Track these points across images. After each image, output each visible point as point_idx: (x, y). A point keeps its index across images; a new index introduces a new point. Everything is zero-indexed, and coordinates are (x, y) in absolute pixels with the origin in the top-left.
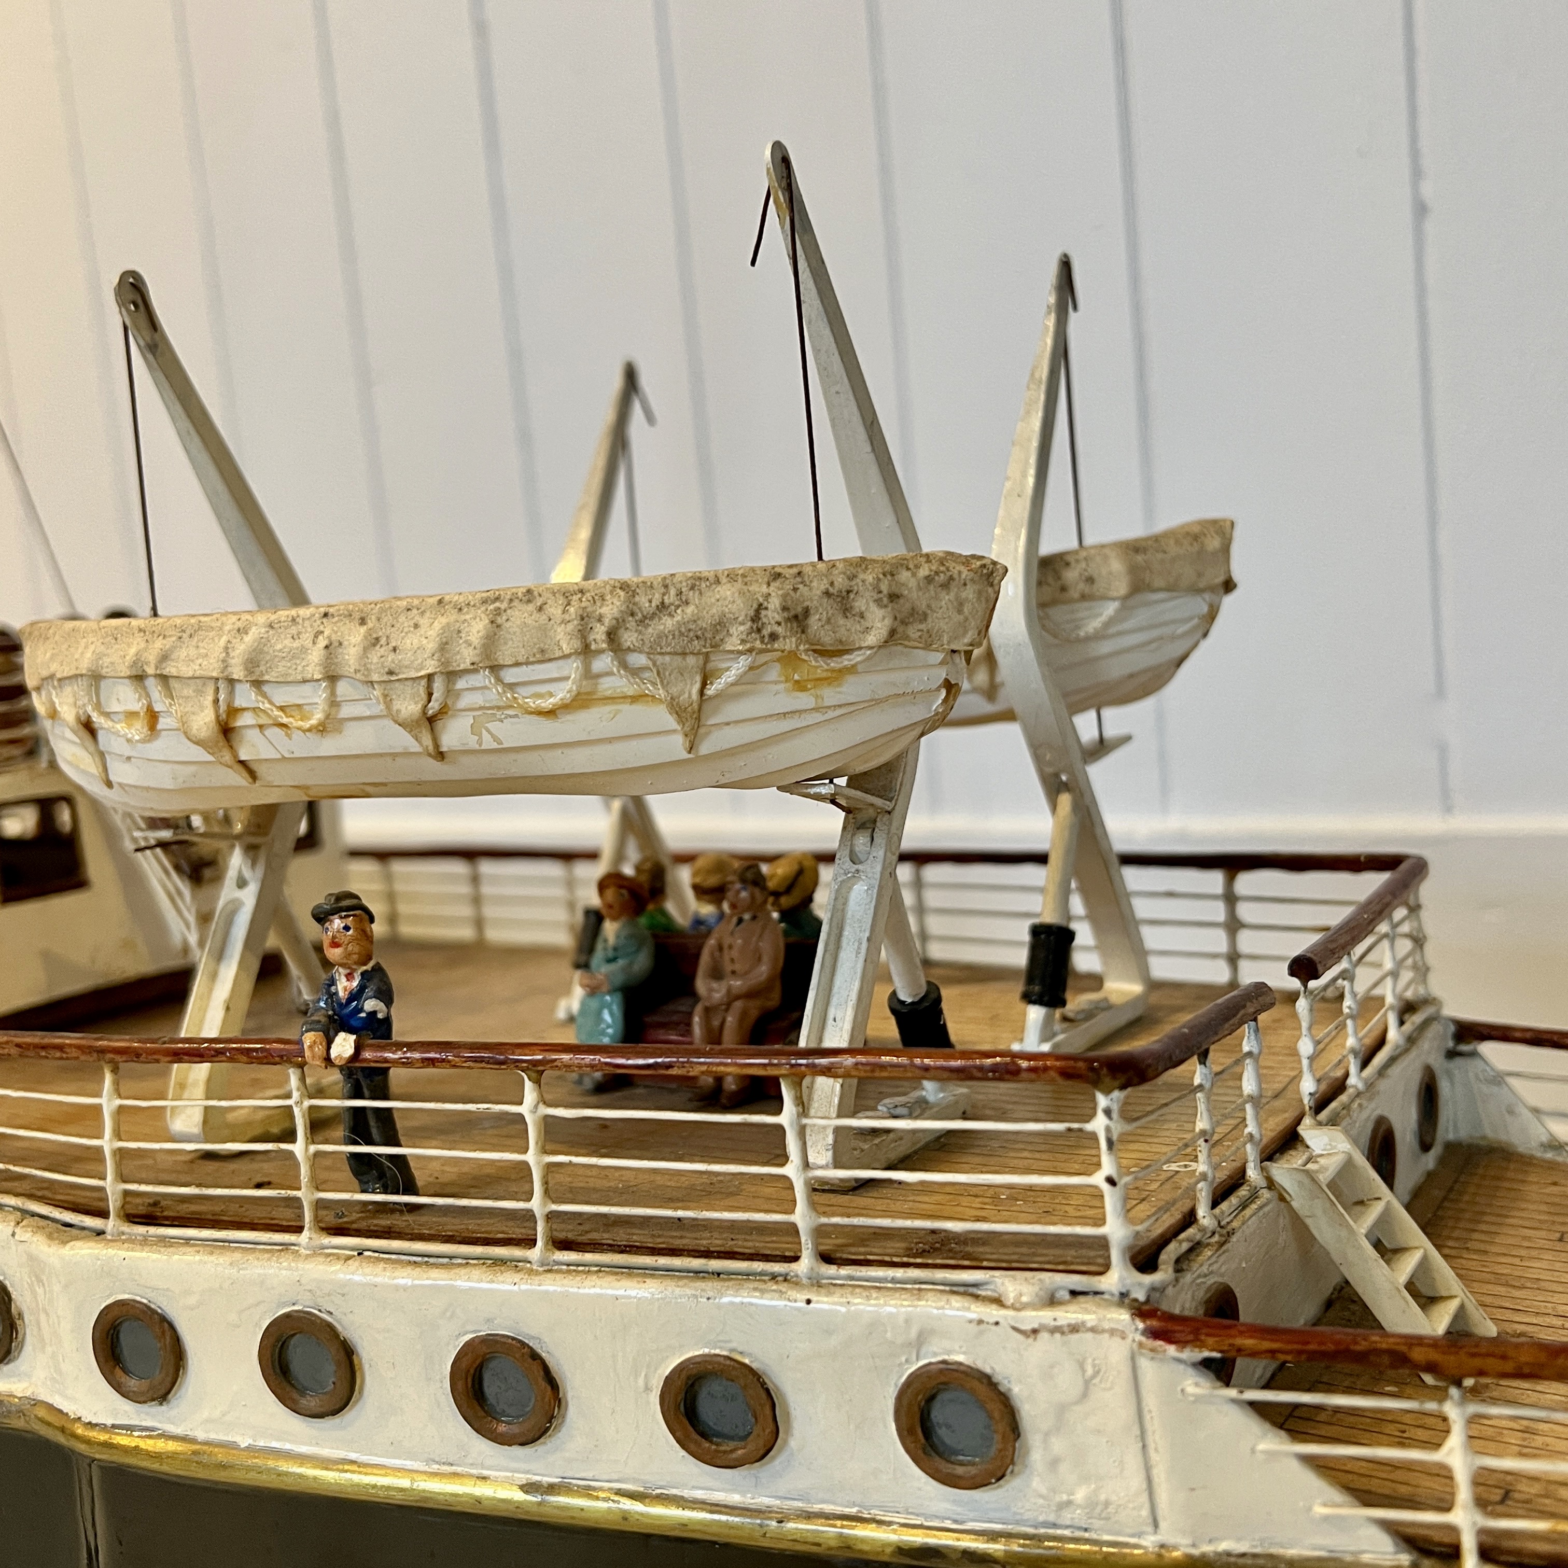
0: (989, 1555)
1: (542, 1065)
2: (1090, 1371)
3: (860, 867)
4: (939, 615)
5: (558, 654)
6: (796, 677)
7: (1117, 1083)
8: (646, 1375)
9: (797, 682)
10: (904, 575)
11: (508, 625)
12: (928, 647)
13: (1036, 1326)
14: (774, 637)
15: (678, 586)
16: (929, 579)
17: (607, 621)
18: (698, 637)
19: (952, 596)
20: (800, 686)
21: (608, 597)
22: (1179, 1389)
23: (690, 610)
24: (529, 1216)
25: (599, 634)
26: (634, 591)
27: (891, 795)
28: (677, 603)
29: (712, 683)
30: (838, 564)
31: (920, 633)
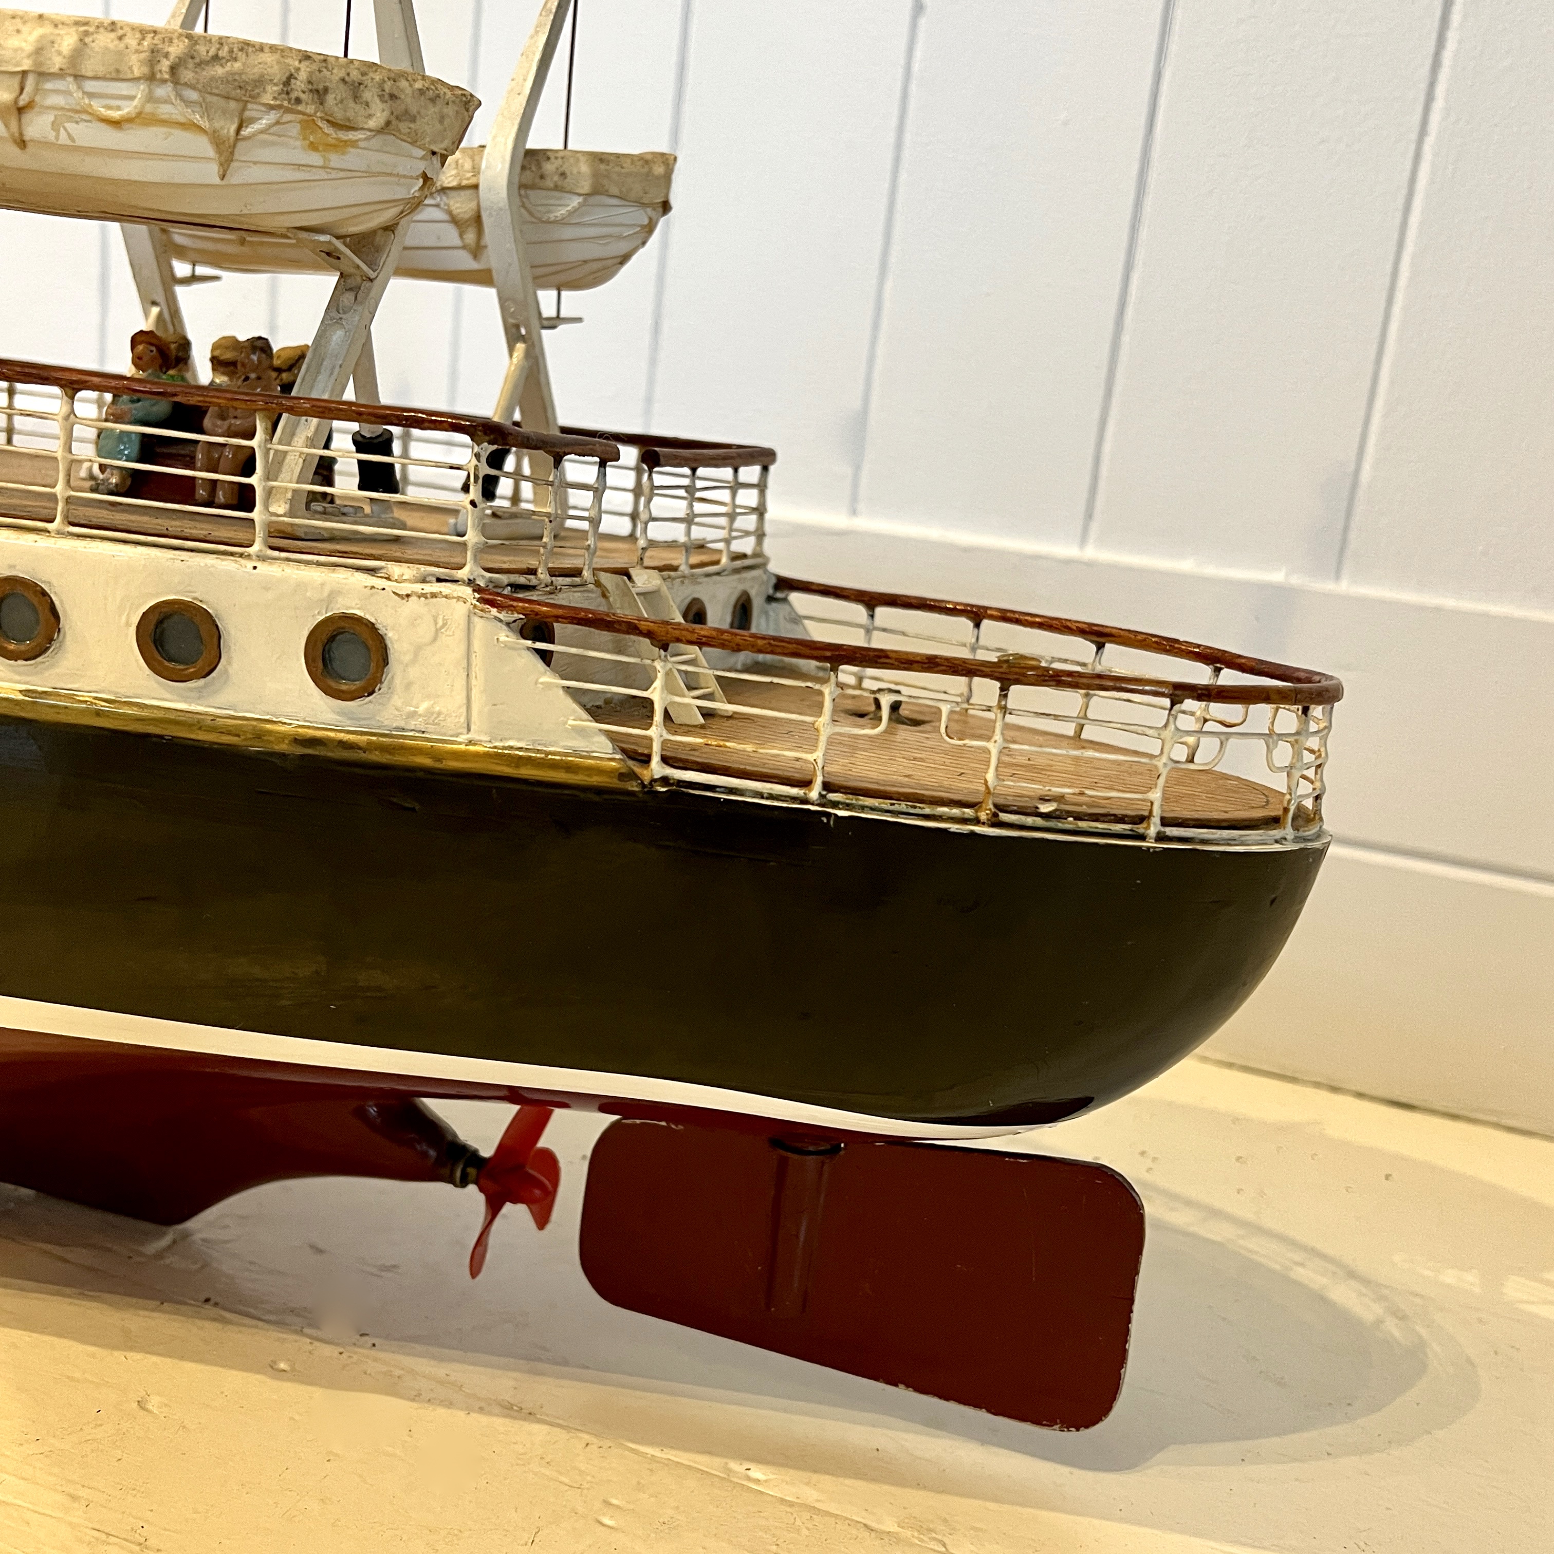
0: (357, 744)
1: (78, 384)
2: (440, 623)
3: (344, 316)
4: (425, 121)
5: (130, 76)
6: (312, 138)
7: (487, 438)
8: (128, 615)
9: (312, 143)
10: (403, 84)
11: (93, 45)
12: (413, 143)
13: (409, 592)
14: (298, 101)
15: (231, 46)
16: (421, 92)
17: (172, 57)
18: (240, 87)
19: (437, 109)
20: (313, 147)
21: (175, 41)
22: (496, 638)
23: (237, 65)
24: (53, 498)
25: (165, 65)
26: (196, 41)
27: (376, 268)
28: (229, 58)
29: (247, 127)
30: (355, 62)
31: (409, 130)
